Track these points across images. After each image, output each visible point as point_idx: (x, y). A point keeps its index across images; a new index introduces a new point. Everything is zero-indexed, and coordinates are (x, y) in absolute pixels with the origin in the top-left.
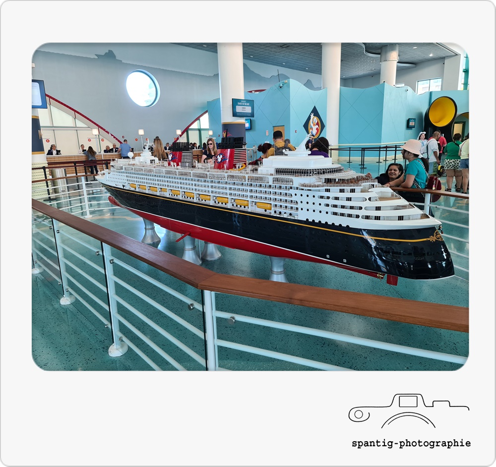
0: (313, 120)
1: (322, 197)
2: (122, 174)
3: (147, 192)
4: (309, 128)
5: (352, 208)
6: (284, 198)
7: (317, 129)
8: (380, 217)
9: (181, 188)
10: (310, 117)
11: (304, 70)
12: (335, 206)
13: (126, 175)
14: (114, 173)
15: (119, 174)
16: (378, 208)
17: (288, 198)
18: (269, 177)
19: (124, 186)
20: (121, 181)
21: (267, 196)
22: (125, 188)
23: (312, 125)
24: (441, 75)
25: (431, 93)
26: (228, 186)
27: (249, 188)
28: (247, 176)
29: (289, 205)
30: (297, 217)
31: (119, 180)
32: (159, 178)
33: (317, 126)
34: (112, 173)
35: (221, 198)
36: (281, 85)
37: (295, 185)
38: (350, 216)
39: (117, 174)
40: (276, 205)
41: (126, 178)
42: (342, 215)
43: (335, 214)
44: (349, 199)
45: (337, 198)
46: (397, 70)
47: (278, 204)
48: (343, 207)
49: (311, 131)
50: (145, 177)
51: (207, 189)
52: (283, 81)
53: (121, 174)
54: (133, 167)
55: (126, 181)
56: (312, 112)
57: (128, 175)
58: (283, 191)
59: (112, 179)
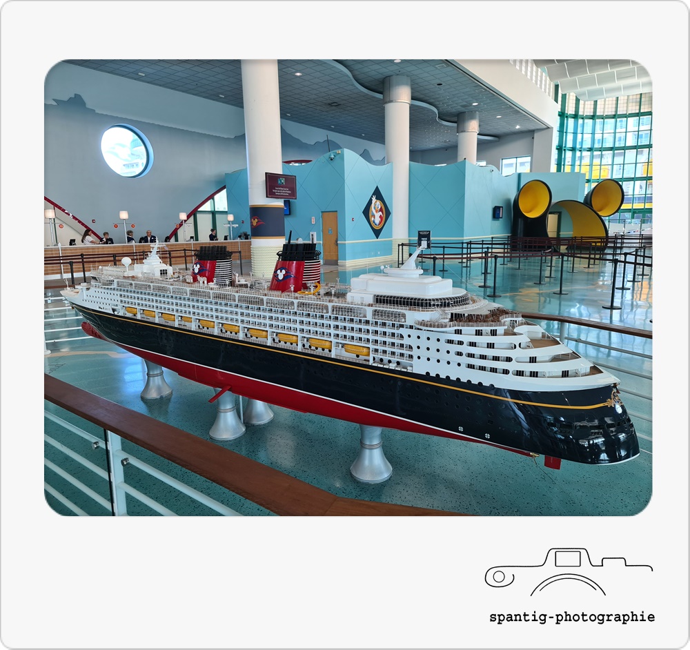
0: (375, 205)
1: (450, 342)
2: (112, 292)
3: (157, 320)
4: (370, 215)
5: (496, 359)
6: (389, 340)
7: (380, 216)
8: (537, 372)
9: (217, 317)
10: (371, 200)
11: (359, 136)
12: (471, 355)
13: (119, 293)
14: (97, 290)
15: (106, 291)
16: (533, 360)
17: (397, 341)
18: (367, 308)
19: (114, 310)
20: (109, 302)
21: (363, 336)
22: (116, 313)
23: (374, 211)
24: (530, 152)
25: (519, 175)
26: (298, 319)
27: (333, 323)
28: (330, 305)
29: (398, 351)
30: (411, 368)
31: (106, 301)
32: (179, 301)
33: (381, 213)
34: (92, 289)
35: (285, 336)
36: (332, 156)
37: (409, 322)
38: (494, 370)
39: (103, 290)
40: (376, 350)
41: (119, 299)
42: (482, 368)
43: (471, 366)
44: (491, 346)
45: (473, 344)
46: (478, 144)
47: (381, 348)
48: (483, 357)
49: (373, 219)
50: (154, 298)
51: (262, 321)
52: (335, 151)
53: (109, 291)
54: (133, 282)
55: (119, 303)
56: (373, 194)
57: (122, 293)
58: (389, 330)
59: (94, 299)
